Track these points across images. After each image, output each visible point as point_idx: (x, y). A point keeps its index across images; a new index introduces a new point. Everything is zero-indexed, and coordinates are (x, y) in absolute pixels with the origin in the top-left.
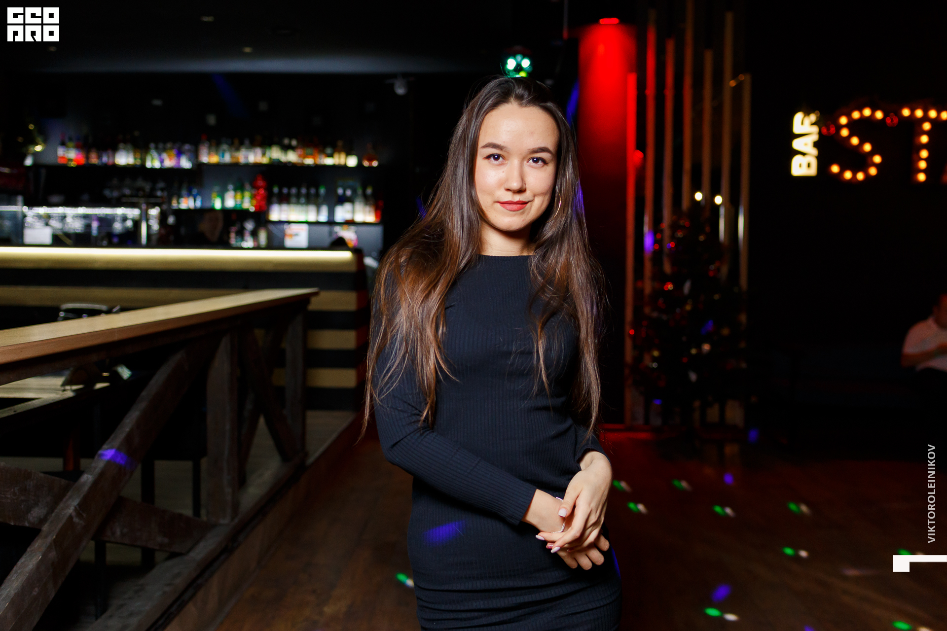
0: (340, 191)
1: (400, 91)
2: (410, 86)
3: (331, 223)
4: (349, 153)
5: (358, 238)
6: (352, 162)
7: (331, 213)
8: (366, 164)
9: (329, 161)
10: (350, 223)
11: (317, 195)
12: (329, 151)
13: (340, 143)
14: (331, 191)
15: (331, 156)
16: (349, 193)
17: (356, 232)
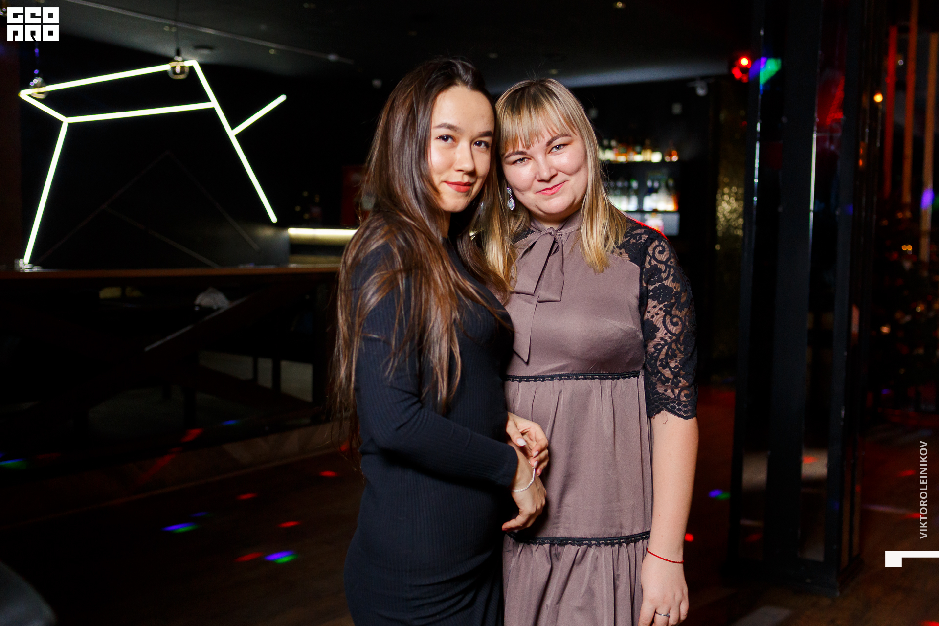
0: (649, 184)
1: (701, 92)
2: (710, 87)
3: (640, 211)
4: (654, 150)
5: (664, 225)
6: (656, 157)
7: (640, 202)
8: (667, 159)
9: (638, 158)
10: (655, 211)
11: (630, 187)
12: (638, 148)
13: (648, 142)
14: (642, 184)
15: (639, 153)
16: (656, 185)
17: (663, 220)
